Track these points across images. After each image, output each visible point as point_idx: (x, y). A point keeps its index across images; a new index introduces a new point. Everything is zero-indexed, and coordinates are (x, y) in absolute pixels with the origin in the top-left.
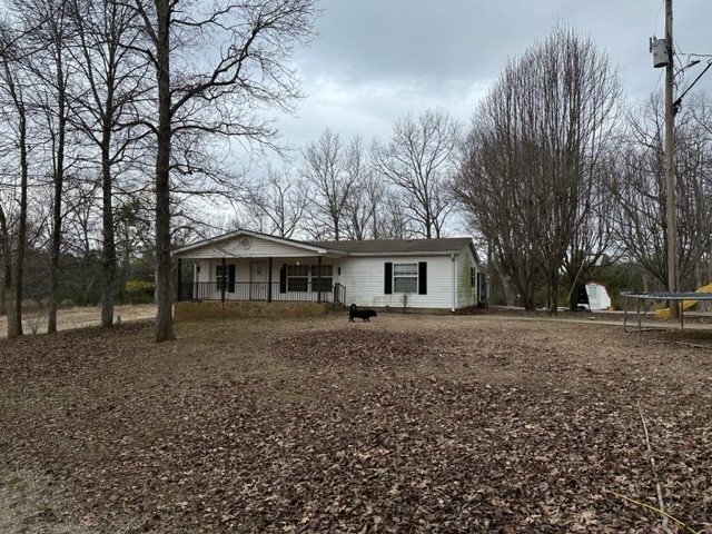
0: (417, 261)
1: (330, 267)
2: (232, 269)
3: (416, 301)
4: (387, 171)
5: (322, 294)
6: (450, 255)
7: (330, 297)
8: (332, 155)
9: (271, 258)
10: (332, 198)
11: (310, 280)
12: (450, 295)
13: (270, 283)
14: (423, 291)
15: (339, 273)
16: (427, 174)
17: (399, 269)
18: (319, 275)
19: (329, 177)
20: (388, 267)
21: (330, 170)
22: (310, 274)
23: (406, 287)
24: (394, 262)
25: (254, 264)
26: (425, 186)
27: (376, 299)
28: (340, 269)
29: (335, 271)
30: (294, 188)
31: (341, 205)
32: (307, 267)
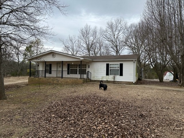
0: (119, 63)
1: (86, 65)
2: (50, 65)
3: (119, 78)
4: (104, 37)
5: (82, 75)
6: (133, 61)
7: (85, 76)
8: (88, 32)
9: (63, 61)
10: (88, 45)
11: (78, 70)
12: (132, 76)
13: (62, 71)
14: (121, 74)
15: (89, 68)
16: (117, 38)
17: (112, 66)
18: (81, 68)
19: (87, 39)
20: (108, 65)
21: (87, 36)
22: (78, 67)
23: (114, 73)
24: (110, 63)
25: (58, 63)
26: (116, 42)
27: (103, 77)
28: (89, 66)
29: (87, 67)
30: (77, 42)
31: (91, 47)
32: (77, 65)
